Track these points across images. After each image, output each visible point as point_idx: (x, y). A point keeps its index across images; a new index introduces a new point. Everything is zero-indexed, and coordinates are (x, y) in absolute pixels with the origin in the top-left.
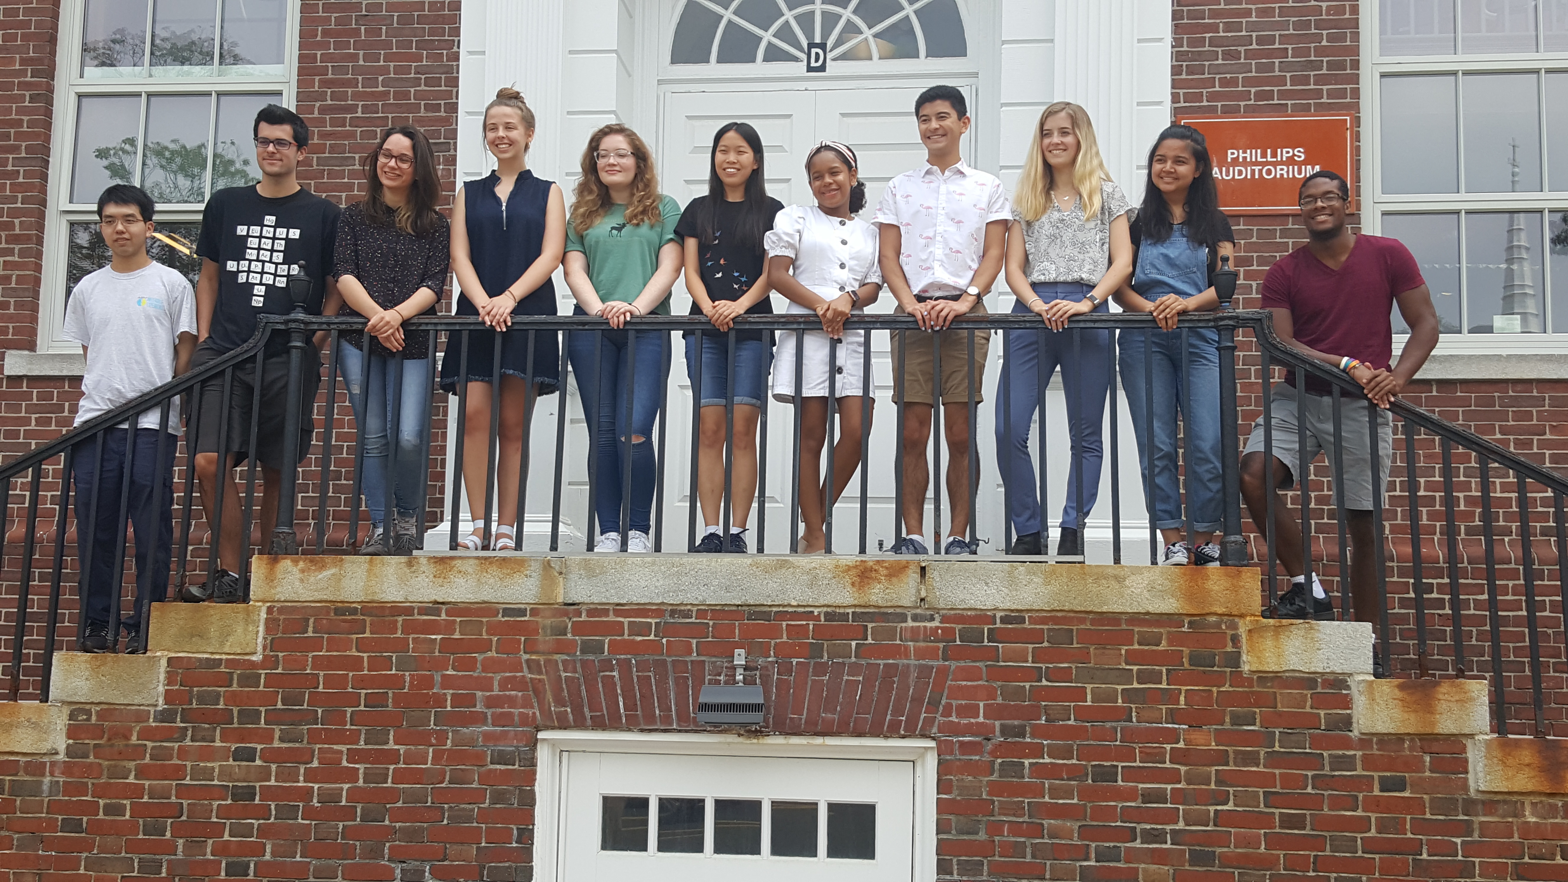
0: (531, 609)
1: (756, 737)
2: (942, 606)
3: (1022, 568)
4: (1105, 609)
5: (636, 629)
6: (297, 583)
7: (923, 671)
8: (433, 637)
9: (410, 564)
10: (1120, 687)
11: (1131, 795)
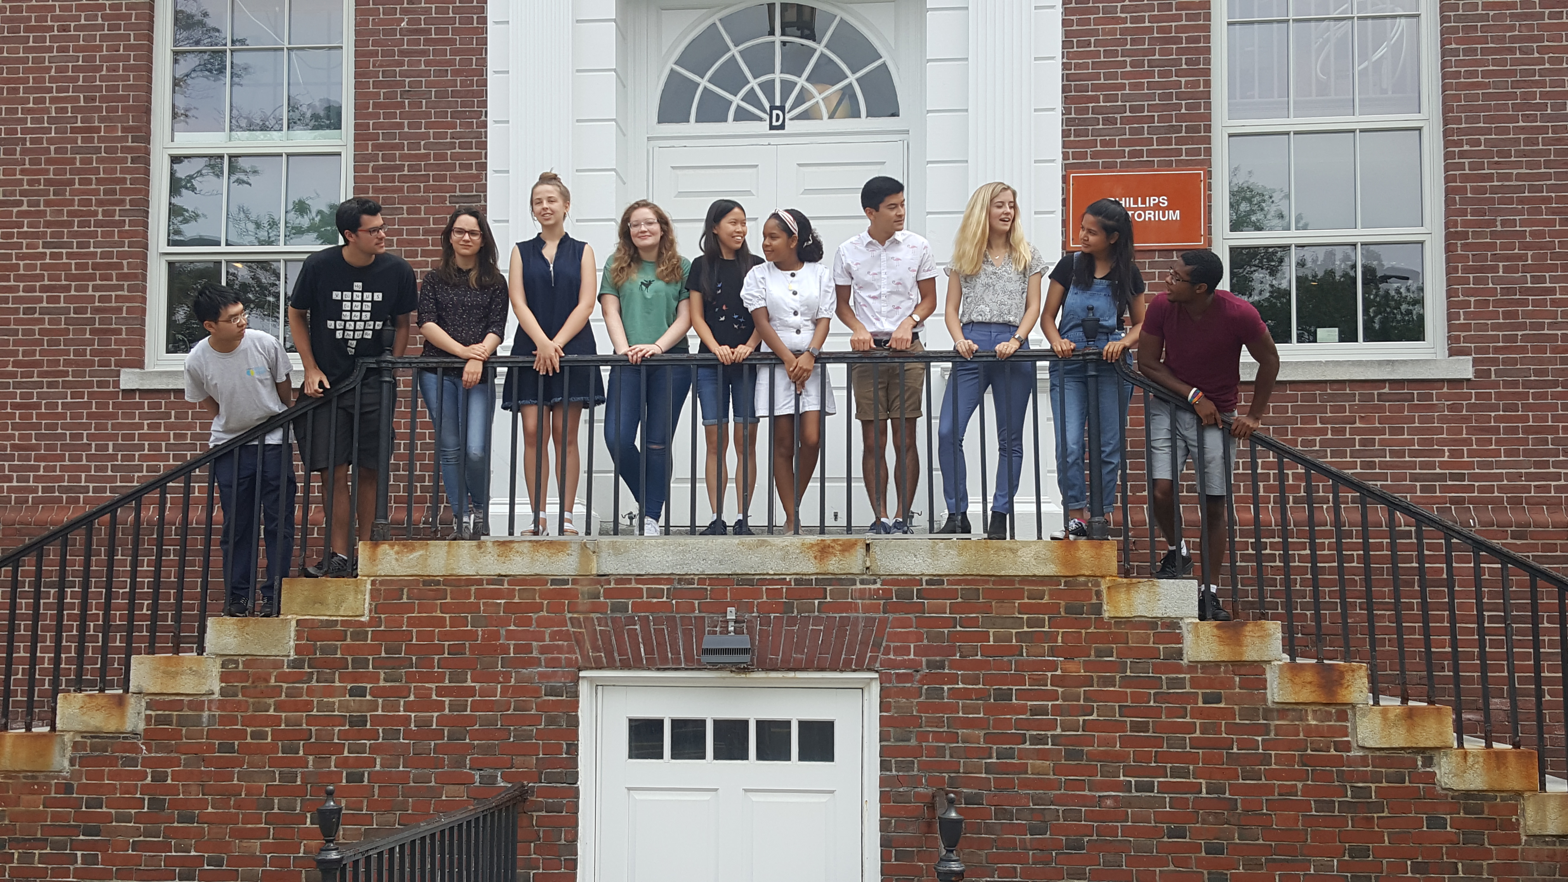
0: (573, 580)
1: (745, 672)
2: (882, 573)
3: (942, 544)
4: (1003, 573)
5: (652, 594)
6: (394, 562)
7: (870, 621)
8: (499, 601)
9: (479, 547)
10: (1014, 631)
11: (1022, 710)
